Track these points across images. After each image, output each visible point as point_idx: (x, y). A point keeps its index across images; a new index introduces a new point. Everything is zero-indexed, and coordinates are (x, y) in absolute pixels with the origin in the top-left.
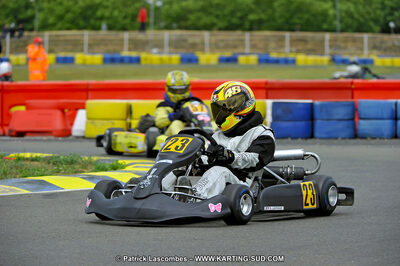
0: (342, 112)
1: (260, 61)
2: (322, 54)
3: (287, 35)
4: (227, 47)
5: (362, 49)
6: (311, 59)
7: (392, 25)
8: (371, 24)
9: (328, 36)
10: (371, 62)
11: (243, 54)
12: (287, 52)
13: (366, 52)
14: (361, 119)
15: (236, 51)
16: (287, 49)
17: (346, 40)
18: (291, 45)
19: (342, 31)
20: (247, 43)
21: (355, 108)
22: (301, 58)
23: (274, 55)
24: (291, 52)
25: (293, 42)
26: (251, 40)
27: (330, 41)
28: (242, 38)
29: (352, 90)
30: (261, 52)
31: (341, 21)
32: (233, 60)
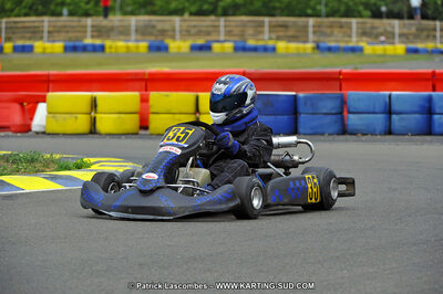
0: (329, 105)
1: (236, 49)
2: (306, 41)
3: (267, 19)
4: (199, 33)
5: (350, 36)
6: (293, 46)
7: (384, 9)
8: (361, 8)
9: (311, 21)
10: (361, 50)
11: (218, 41)
12: (266, 39)
13: (354, 39)
14: (350, 113)
15: (209, 38)
16: (266, 36)
17: (331, 26)
18: (270, 32)
19: (328, 16)
20: (222, 29)
21: (343, 101)
22: (281, 46)
23: (251, 42)
24: (270, 39)
25: (273, 27)
26: (225, 26)
27: (314, 26)
28: (217, 23)
29: (340, 80)
30: (236, 38)
31: (326, 5)
32: (206, 48)
